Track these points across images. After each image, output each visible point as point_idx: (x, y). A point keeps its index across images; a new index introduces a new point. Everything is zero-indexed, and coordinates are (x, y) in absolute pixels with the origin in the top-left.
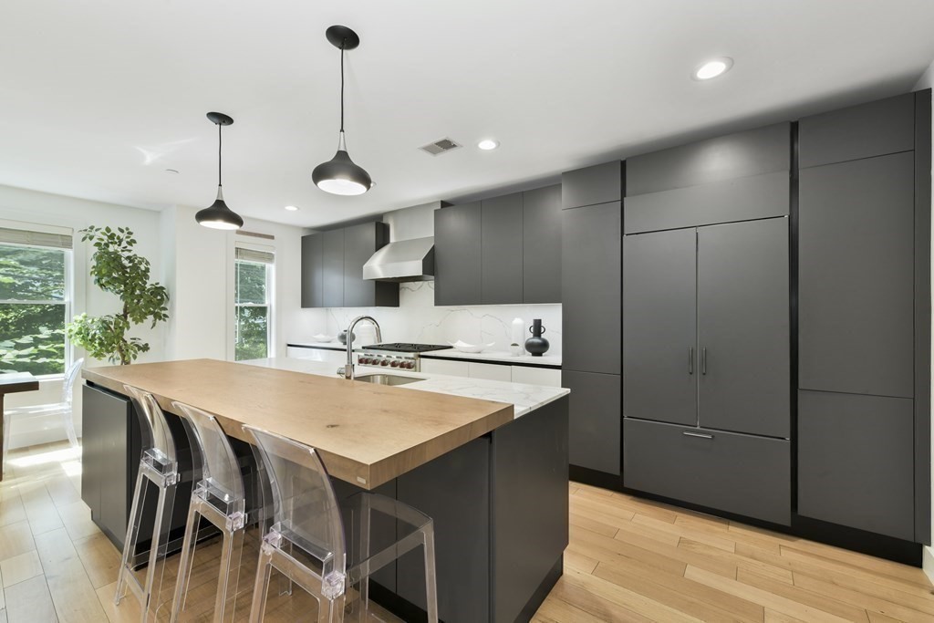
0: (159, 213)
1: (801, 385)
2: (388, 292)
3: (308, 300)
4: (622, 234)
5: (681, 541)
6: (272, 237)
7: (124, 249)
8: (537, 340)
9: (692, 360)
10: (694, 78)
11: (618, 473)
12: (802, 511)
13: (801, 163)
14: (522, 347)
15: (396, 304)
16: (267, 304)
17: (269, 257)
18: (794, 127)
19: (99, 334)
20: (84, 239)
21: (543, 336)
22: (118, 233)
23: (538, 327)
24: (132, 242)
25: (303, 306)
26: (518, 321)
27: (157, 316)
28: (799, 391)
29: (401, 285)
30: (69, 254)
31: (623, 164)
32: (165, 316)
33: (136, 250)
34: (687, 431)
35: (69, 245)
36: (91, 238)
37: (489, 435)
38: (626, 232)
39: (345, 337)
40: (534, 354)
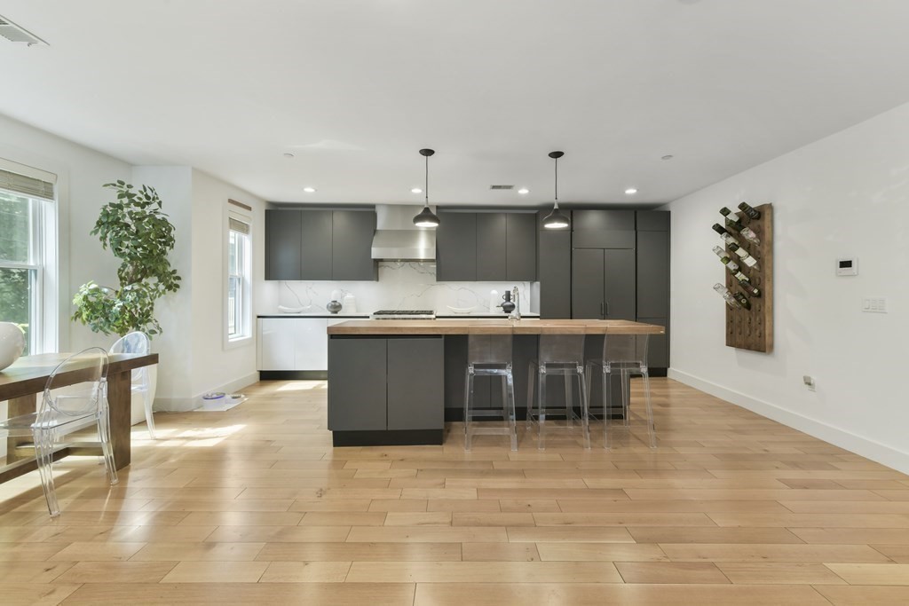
3: (274, 273)
4: (572, 247)
6: (249, 209)
8: (508, 304)
13: (638, 228)
17: (246, 229)
18: (636, 213)
21: (511, 301)
23: (508, 296)
24: (159, 204)
25: (267, 279)
27: (168, 286)
29: (381, 263)
31: (572, 212)
35: (48, 194)
39: (336, 307)
40: (506, 312)
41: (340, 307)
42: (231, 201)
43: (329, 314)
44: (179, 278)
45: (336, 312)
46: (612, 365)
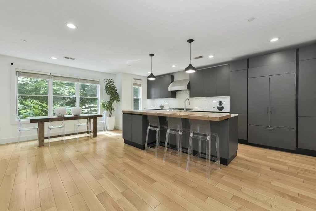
0: (115, 74)
1: (299, 115)
2: (174, 94)
3: (149, 97)
4: (248, 77)
5: (265, 153)
6: (141, 80)
7: (112, 84)
8: (220, 106)
9: (268, 109)
10: (269, 41)
11: (246, 139)
12: (299, 147)
13: (299, 59)
14: (216, 108)
15: (175, 97)
16: (139, 98)
17: (140, 85)
18: (297, 50)
19: (108, 105)
20: (105, 82)
21: (222, 105)
22: (111, 80)
23: (220, 103)
24: (114, 82)
25: (148, 98)
26: (214, 101)
27: (118, 101)
28: (298, 117)
29: (177, 92)
30: (99, 86)
31: (248, 60)
32: (119, 101)
33: (114, 84)
34: (266, 127)
35: (99, 83)
36: (106, 82)
37: (227, 119)
38: (249, 77)
39: (162, 107)
40: (219, 110)
41: (163, 106)
42: (134, 79)
43: (160, 109)
44: (119, 99)
45: (162, 108)
46: (194, 133)
